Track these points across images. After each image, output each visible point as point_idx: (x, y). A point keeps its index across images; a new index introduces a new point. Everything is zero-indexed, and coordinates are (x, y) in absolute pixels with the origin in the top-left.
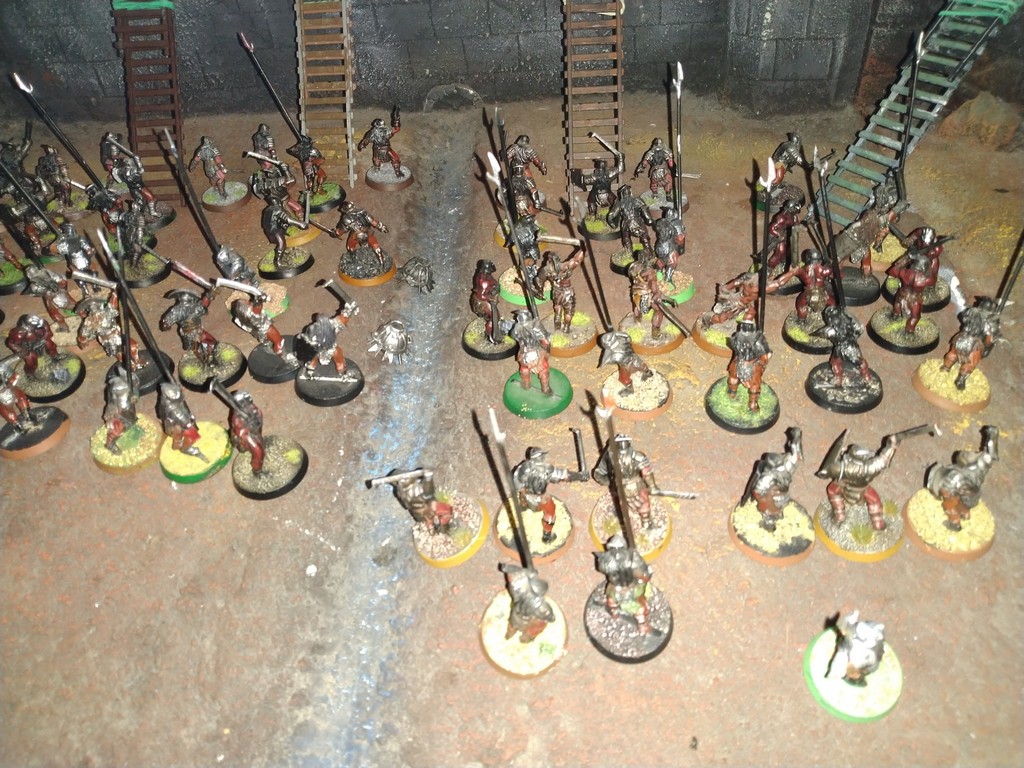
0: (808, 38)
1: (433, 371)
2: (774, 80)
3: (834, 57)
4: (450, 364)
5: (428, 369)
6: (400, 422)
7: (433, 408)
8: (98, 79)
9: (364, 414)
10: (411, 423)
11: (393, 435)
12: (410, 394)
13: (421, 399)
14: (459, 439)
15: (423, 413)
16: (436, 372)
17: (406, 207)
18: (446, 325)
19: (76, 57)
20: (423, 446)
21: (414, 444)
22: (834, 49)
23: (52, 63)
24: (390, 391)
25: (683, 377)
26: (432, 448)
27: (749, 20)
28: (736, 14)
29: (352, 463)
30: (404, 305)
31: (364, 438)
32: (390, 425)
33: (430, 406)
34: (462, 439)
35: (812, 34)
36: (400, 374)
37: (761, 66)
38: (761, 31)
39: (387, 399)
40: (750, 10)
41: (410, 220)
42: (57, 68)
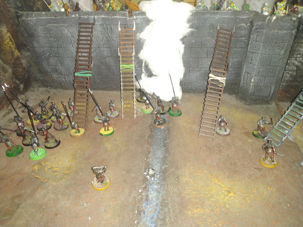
0: (264, 86)
1: (160, 184)
2: (253, 96)
3: (270, 92)
4: (165, 182)
5: (159, 183)
6: (152, 201)
7: (161, 198)
8: (65, 79)
9: (142, 199)
10: (155, 202)
11: (150, 206)
12: (154, 191)
13: (157, 194)
14: (169, 210)
15: (158, 199)
16: (161, 185)
17: (150, 126)
18: (163, 168)
19: (61, 73)
20: (158, 210)
21: (156, 210)
22: (271, 89)
23: (53, 74)
24: (148, 191)
25: (233, 195)
26: (161, 212)
27: (247, 80)
28: (243, 78)
29: (139, 216)
30: (151, 160)
31: (142, 207)
32: (149, 203)
33: (160, 197)
34: (170, 210)
35: (265, 85)
36: (151, 184)
37: (250, 92)
38: (250, 83)
39: (148, 193)
40: (247, 78)
41: (151, 131)
42: (54, 76)
